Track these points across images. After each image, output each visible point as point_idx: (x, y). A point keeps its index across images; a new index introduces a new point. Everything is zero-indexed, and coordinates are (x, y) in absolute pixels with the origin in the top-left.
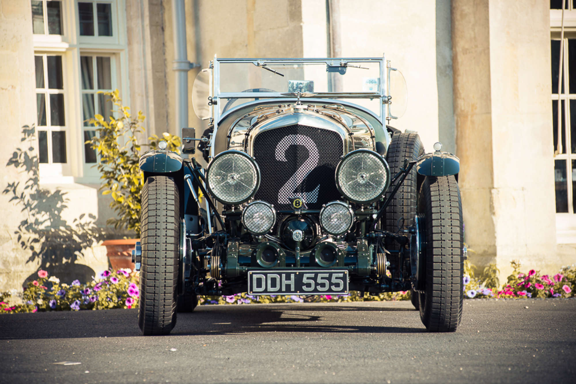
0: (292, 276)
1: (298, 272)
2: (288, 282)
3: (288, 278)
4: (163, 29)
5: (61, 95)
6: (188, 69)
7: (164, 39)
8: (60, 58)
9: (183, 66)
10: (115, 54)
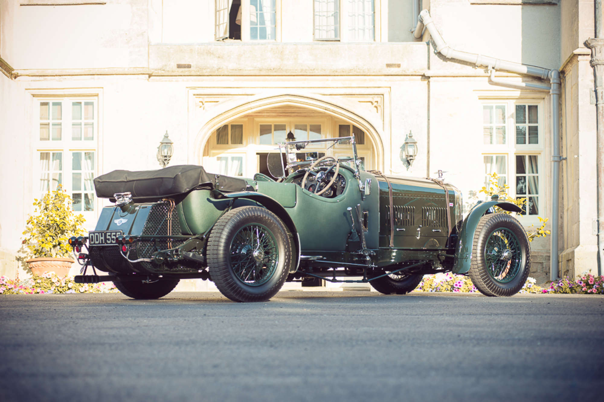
4: (562, 138)
5: (505, 177)
6: (559, 160)
7: (562, 144)
8: (505, 156)
9: (556, 159)
10: (540, 153)
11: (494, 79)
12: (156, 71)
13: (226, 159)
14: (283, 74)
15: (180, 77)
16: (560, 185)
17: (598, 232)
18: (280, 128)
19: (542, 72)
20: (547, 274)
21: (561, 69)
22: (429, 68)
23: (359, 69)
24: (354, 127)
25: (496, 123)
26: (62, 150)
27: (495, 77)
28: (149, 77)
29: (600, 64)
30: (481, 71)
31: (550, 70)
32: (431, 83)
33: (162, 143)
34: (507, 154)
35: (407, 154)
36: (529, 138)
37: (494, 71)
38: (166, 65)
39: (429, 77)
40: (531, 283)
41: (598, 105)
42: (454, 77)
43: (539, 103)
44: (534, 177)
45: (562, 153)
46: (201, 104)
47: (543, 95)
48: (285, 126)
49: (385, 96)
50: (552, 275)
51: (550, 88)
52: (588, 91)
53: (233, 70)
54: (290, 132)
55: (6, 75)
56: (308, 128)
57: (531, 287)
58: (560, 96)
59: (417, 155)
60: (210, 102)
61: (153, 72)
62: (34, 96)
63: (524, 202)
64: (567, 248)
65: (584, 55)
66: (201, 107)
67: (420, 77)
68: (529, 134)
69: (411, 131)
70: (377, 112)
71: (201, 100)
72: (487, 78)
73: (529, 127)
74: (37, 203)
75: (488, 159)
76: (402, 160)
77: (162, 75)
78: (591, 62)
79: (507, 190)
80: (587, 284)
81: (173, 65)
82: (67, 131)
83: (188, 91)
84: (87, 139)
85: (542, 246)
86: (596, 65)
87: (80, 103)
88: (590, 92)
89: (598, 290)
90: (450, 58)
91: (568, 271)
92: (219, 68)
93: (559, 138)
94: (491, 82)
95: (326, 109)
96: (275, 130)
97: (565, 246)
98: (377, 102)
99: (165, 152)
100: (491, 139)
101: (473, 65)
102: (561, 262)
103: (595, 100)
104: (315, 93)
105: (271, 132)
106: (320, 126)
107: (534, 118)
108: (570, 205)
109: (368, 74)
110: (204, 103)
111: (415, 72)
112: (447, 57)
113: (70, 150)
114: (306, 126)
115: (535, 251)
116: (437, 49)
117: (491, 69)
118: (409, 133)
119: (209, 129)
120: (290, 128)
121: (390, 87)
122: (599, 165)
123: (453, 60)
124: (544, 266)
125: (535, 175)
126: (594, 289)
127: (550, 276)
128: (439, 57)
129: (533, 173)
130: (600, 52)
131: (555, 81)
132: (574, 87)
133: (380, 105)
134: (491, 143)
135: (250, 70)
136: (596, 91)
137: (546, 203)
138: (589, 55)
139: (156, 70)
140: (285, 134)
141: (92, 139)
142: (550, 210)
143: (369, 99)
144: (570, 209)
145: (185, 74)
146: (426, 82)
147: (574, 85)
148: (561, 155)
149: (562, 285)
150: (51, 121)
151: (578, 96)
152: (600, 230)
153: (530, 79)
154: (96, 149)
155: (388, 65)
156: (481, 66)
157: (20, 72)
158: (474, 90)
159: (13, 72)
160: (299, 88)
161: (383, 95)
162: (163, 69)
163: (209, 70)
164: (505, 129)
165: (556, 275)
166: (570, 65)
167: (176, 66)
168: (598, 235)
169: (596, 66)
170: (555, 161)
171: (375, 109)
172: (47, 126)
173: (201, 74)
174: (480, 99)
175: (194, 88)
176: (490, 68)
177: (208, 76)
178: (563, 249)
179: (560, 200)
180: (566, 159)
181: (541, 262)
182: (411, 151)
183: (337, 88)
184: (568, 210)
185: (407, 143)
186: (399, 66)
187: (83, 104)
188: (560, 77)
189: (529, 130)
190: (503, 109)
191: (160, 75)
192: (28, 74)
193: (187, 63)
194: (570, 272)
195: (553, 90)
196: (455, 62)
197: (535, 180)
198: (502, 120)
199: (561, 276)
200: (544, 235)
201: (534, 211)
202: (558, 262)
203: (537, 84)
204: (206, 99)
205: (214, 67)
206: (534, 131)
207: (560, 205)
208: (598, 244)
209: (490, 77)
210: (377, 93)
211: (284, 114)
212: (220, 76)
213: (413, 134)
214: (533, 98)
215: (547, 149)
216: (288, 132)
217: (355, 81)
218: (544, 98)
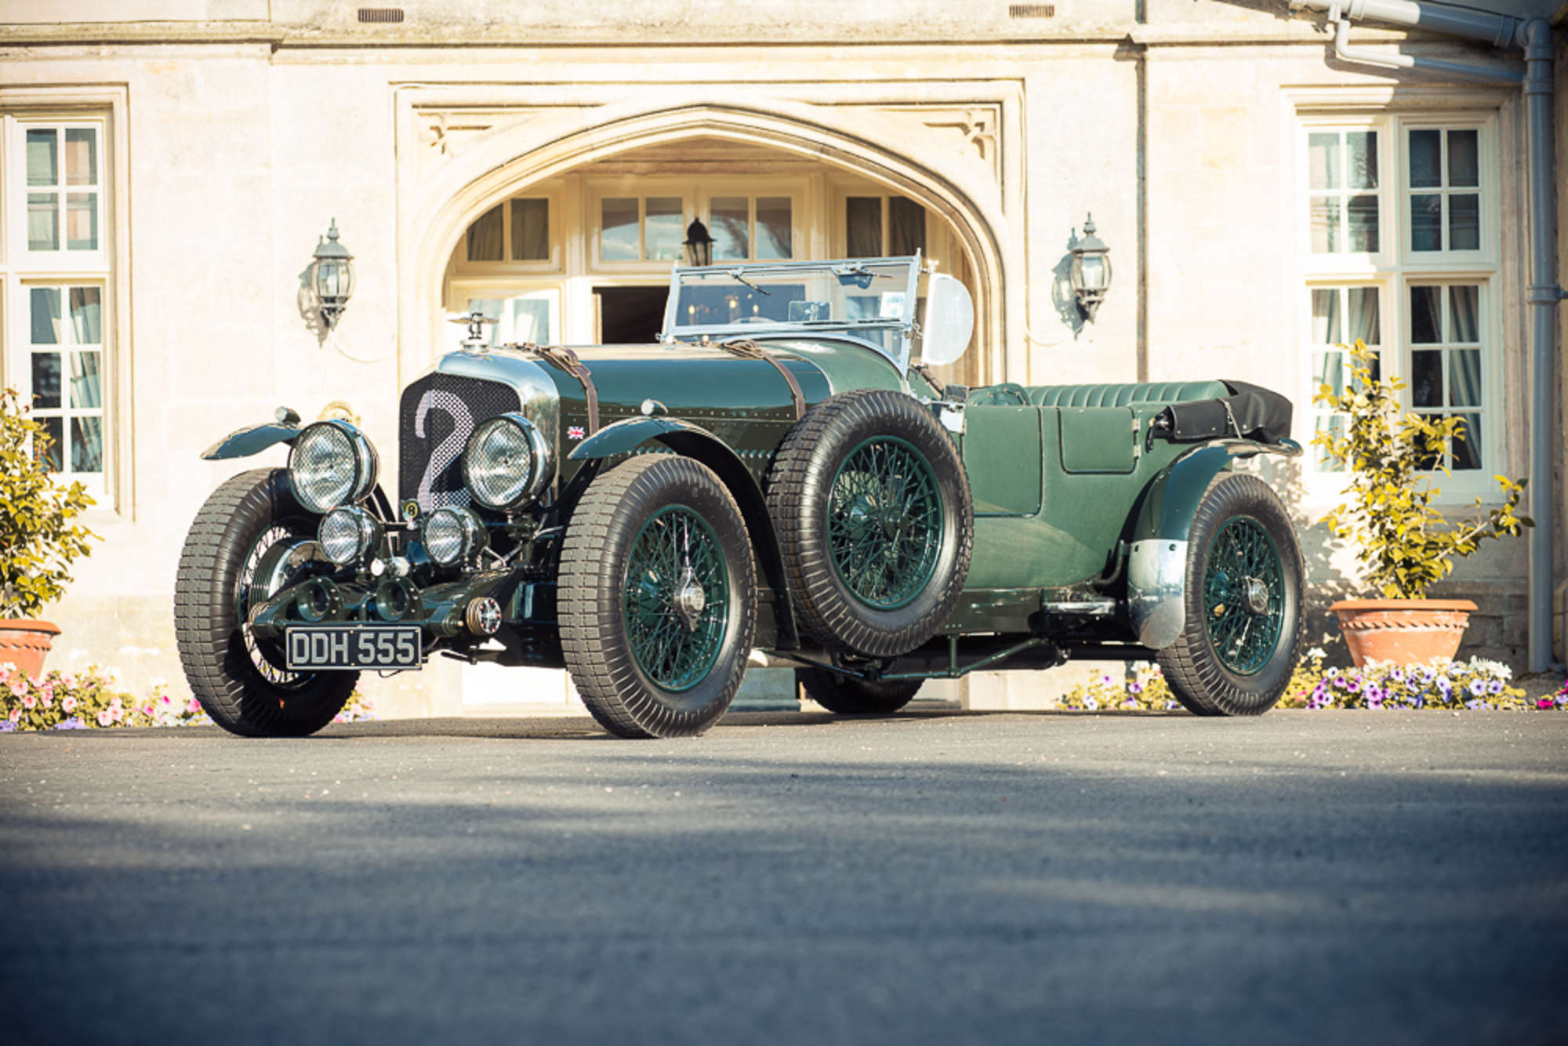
0: (345, 636)
1: (352, 629)
2: (339, 647)
3: (339, 641)
5: (1377, 354)
6: (1553, 299)
7: (1557, 249)
8: (1376, 289)
9: (1545, 295)
10: (1485, 279)
11: (1345, 51)
12: (296, 32)
14: (691, 40)
15: (371, 51)
16: (1555, 378)
18: (663, 206)
20: (1514, 652)
21: (1556, 16)
22: (1142, 18)
23: (925, 23)
24: (896, 198)
25: (1348, 187)
27: (1350, 43)
28: (274, 50)
30: (1302, 27)
31: (1522, 20)
32: (1150, 66)
33: (320, 258)
34: (1384, 281)
35: (1080, 286)
36: (1451, 230)
37: (1345, 24)
38: (323, 13)
39: (1143, 47)
40: (1495, 678)
42: (1221, 44)
43: (1483, 122)
44: (1465, 352)
45: (1558, 275)
46: (434, 134)
47: (1493, 99)
48: (679, 201)
49: (1006, 105)
50: (1536, 656)
51: (1523, 75)
53: (536, 26)
54: (697, 220)
56: (752, 208)
57: (1498, 693)
59: (1112, 288)
60: (464, 128)
61: (286, 34)
66: (433, 144)
67: (1114, 47)
68: (1451, 222)
69: (1089, 216)
70: (982, 156)
71: (435, 121)
72: (1321, 49)
73: (1451, 197)
75: (1325, 301)
76: (1059, 304)
77: (315, 42)
81: (347, 12)
83: (395, 95)
84: (74, 245)
85: (1498, 566)
87: (53, 132)
92: (492, 23)
94: (1333, 60)
95: (822, 151)
96: (649, 213)
98: (981, 125)
99: (330, 285)
101: (1281, 6)
102: (1563, 614)
104: (790, 100)
105: (635, 220)
106: (788, 201)
107: (1467, 170)
109: (956, 38)
110: (444, 131)
111: (1098, 29)
113: (23, 281)
114: (744, 201)
115: (1478, 580)
117: (1338, 19)
118: (1085, 220)
119: (463, 214)
120: (697, 207)
121: (1023, 80)
124: (1506, 627)
125: (1467, 345)
129: (1460, 340)
131: (1540, 53)
133: (993, 134)
134: (1331, 248)
135: (588, 28)
137: (1507, 432)
139: (294, 28)
140: (680, 227)
141: (93, 244)
142: (1523, 454)
143: (959, 115)
145: (386, 42)
146: (1133, 62)
148: (1559, 283)
153: (1458, 49)
154: (107, 277)
155: (1017, 11)
156: (1306, 10)
158: (1282, 86)
160: (742, 82)
161: (1000, 103)
162: (317, 24)
163: (459, 28)
164: (1375, 205)
167: (356, 15)
170: (1538, 303)
171: (976, 147)
173: (436, 42)
174: (1299, 112)
175: (415, 84)
176: (1334, 15)
177: (456, 46)
179: (1555, 421)
181: (1497, 614)
182: (1091, 275)
183: (859, 81)
185: (1081, 252)
186: (1049, 11)
187: (61, 136)
189: (1451, 207)
190: (1370, 142)
191: (306, 42)
193: (390, 5)
195: (1532, 82)
197: (1471, 363)
200: (1513, 530)
201: (1466, 457)
203: (1476, 64)
204: (451, 119)
205: (474, 19)
206: (1466, 210)
207: (1554, 439)
209: (1331, 43)
210: (983, 97)
211: (679, 165)
212: (495, 45)
213: (1097, 225)
214: (1465, 109)
215: (1511, 266)
216: (691, 220)
217: (916, 62)
218: (1498, 109)
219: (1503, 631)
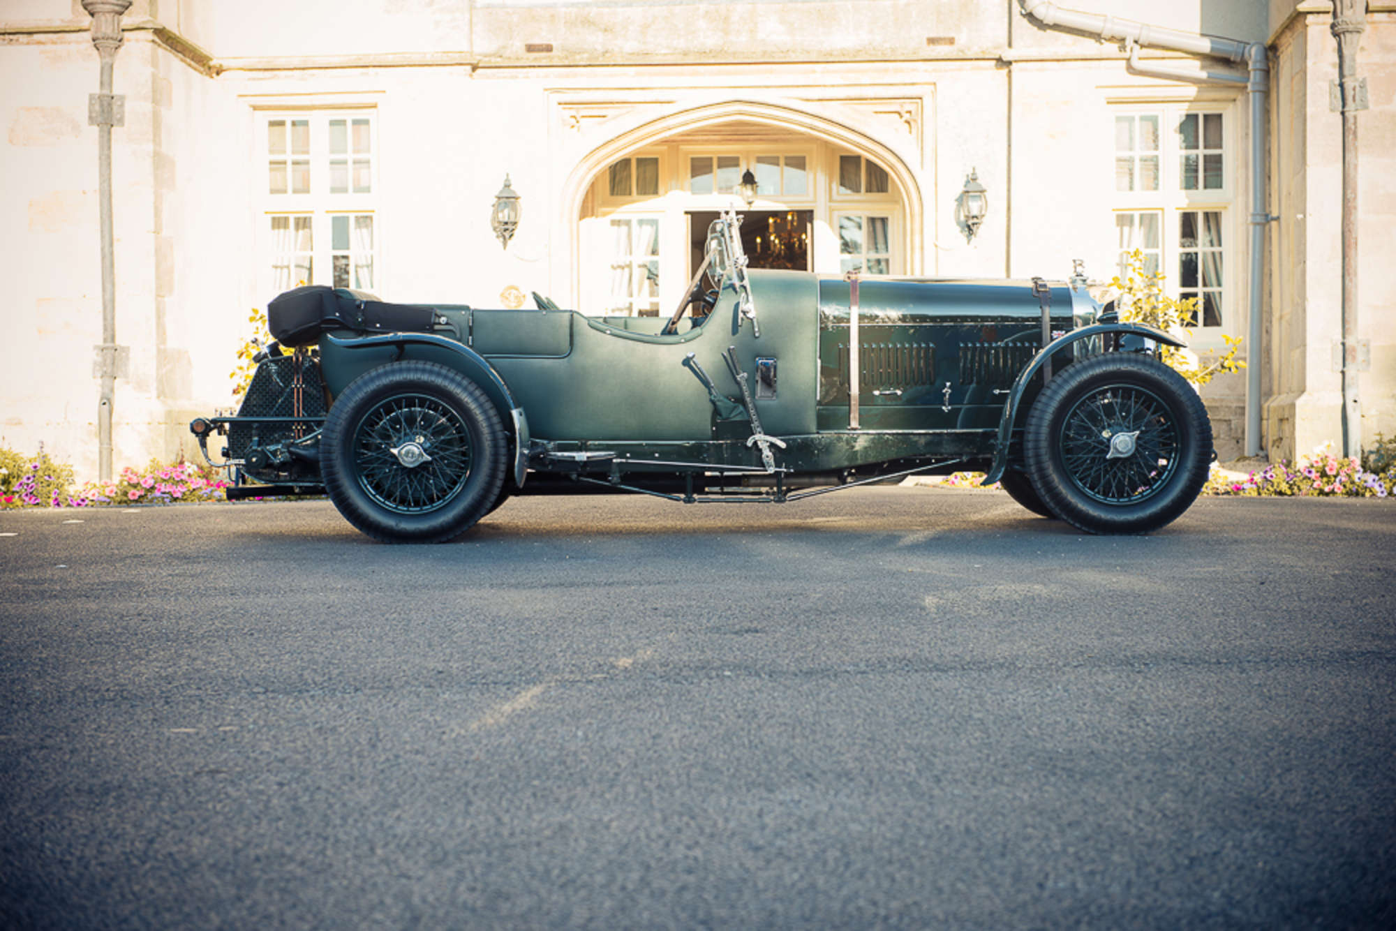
4: (1269, 178)
5: (1157, 255)
6: (1263, 221)
7: (1270, 189)
8: (1156, 215)
9: (1259, 219)
10: (1225, 208)
11: (1136, 64)
12: (487, 59)
13: (628, 223)
14: (727, 62)
15: (532, 69)
16: (1266, 270)
17: (1344, 365)
18: (729, 162)
19: (1231, 49)
20: (1238, 442)
21: (1269, 42)
22: (1010, 45)
24: (869, 162)
25: (1140, 151)
26: (312, 212)
27: (1140, 59)
28: (474, 70)
29: (1351, 32)
30: (1112, 49)
31: (1248, 44)
32: (1014, 75)
33: (499, 198)
34: (1162, 209)
35: (967, 213)
36: (1205, 177)
37: (1137, 47)
38: (504, 47)
39: (1010, 63)
41: (1347, 114)
42: (1058, 60)
43: (1225, 109)
44: (1213, 254)
45: (1270, 206)
46: (573, 121)
47: (1231, 94)
48: (738, 159)
49: (924, 100)
50: (1249, 446)
51: (1248, 79)
52: (1326, 86)
54: (748, 170)
55: (195, 69)
56: (782, 161)
58: (1266, 94)
59: (987, 215)
60: (591, 117)
61: (480, 61)
62: (255, 108)
63: (1194, 306)
64: (1280, 394)
65: (1318, 13)
66: (572, 127)
67: (993, 63)
68: (1205, 170)
69: (974, 169)
70: (910, 132)
71: (573, 113)
72: (1124, 62)
73: (1205, 156)
74: (258, 317)
75: (1124, 220)
76: (959, 223)
77: (498, 65)
78: (1333, 26)
79: (1160, 282)
80: (1323, 474)
81: (518, 46)
82: (320, 174)
83: (548, 96)
84: (358, 190)
85: (1229, 388)
86: (1344, 33)
87: (344, 121)
88: (1330, 89)
89: (1345, 486)
90: (1051, 24)
91: (1281, 439)
92: (607, 52)
93: (1265, 176)
94: (1131, 69)
96: (719, 167)
97: (1275, 388)
98: (910, 112)
99: (504, 215)
100: (1131, 181)
101: (1097, 36)
102: (1268, 419)
103: (1340, 103)
104: (789, 98)
105: (711, 171)
106: (804, 157)
107: (1214, 139)
108: (1287, 310)
109: (892, 58)
110: (578, 118)
111: (983, 52)
112: (1045, 22)
113: (327, 212)
114: (778, 158)
115: (1217, 397)
116: (1026, 6)
117: (1133, 44)
118: (971, 171)
119: (590, 170)
120: (748, 162)
121: (935, 84)
122: (1347, 234)
123: (1056, 27)
124: (1233, 426)
125: (1216, 249)
126: (1337, 484)
127: (1243, 445)
128: (1030, 22)
129: (1212, 244)
130: (1352, 7)
131: (1258, 65)
132: (1297, 78)
133: (916, 118)
134: (1131, 188)
135: (665, 54)
136: (1342, 85)
137: (1238, 303)
138: (1328, 12)
139: (486, 56)
140: (737, 174)
141: (369, 189)
142: (1246, 318)
143: (895, 106)
144: (1287, 317)
145: (541, 64)
146: (1005, 71)
147: (1297, 73)
148: (1267, 211)
149: (1271, 476)
150: (289, 157)
151: (1305, 95)
152: (1347, 363)
153: (1208, 63)
154: (377, 209)
155: (932, 41)
156: (1112, 39)
157: (225, 64)
158: (1097, 87)
159: (212, 63)
160: (760, 87)
161: (921, 98)
162: (500, 54)
163: (586, 55)
164: (1157, 161)
165: (1258, 446)
166: (1288, 34)
167: (524, 48)
168: (1343, 373)
169: (1342, 36)
170: (1255, 224)
171: (907, 125)
172: (282, 166)
173: (571, 64)
174: (1108, 103)
175: (559, 91)
176: (1129, 43)
177: (585, 66)
178: (1269, 394)
179: (1266, 297)
180: (1278, 219)
181: (1227, 418)
182: (974, 207)
183: (833, 86)
184: (1281, 318)
185: (967, 192)
186: (951, 41)
187: (349, 123)
188: (1267, 58)
189: (1205, 161)
190: (1154, 121)
191: (493, 65)
192: (241, 66)
193: (544, 42)
194: (1285, 442)
195: (1254, 84)
196: (1061, 31)
197: (1217, 259)
198: (1153, 145)
199: (1267, 446)
200: (1233, 369)
201: (1212, 317)
202: (1261, 419)
203: (1221, 72)
204: (583, 111)
205: (595, 50)
206: (1214, 165)
207: (1265, 308)
208: (1343, 390)
209: (1128, 60)
210: (909, 95)
211: (736, 137)
212: (608, 65)
213: (979, 174)
214: (1214, 100)
215: (1241, 199)
216: (744, 171)
217: (867, 73)
218: (1235, 100)
219: (1231, 429)
